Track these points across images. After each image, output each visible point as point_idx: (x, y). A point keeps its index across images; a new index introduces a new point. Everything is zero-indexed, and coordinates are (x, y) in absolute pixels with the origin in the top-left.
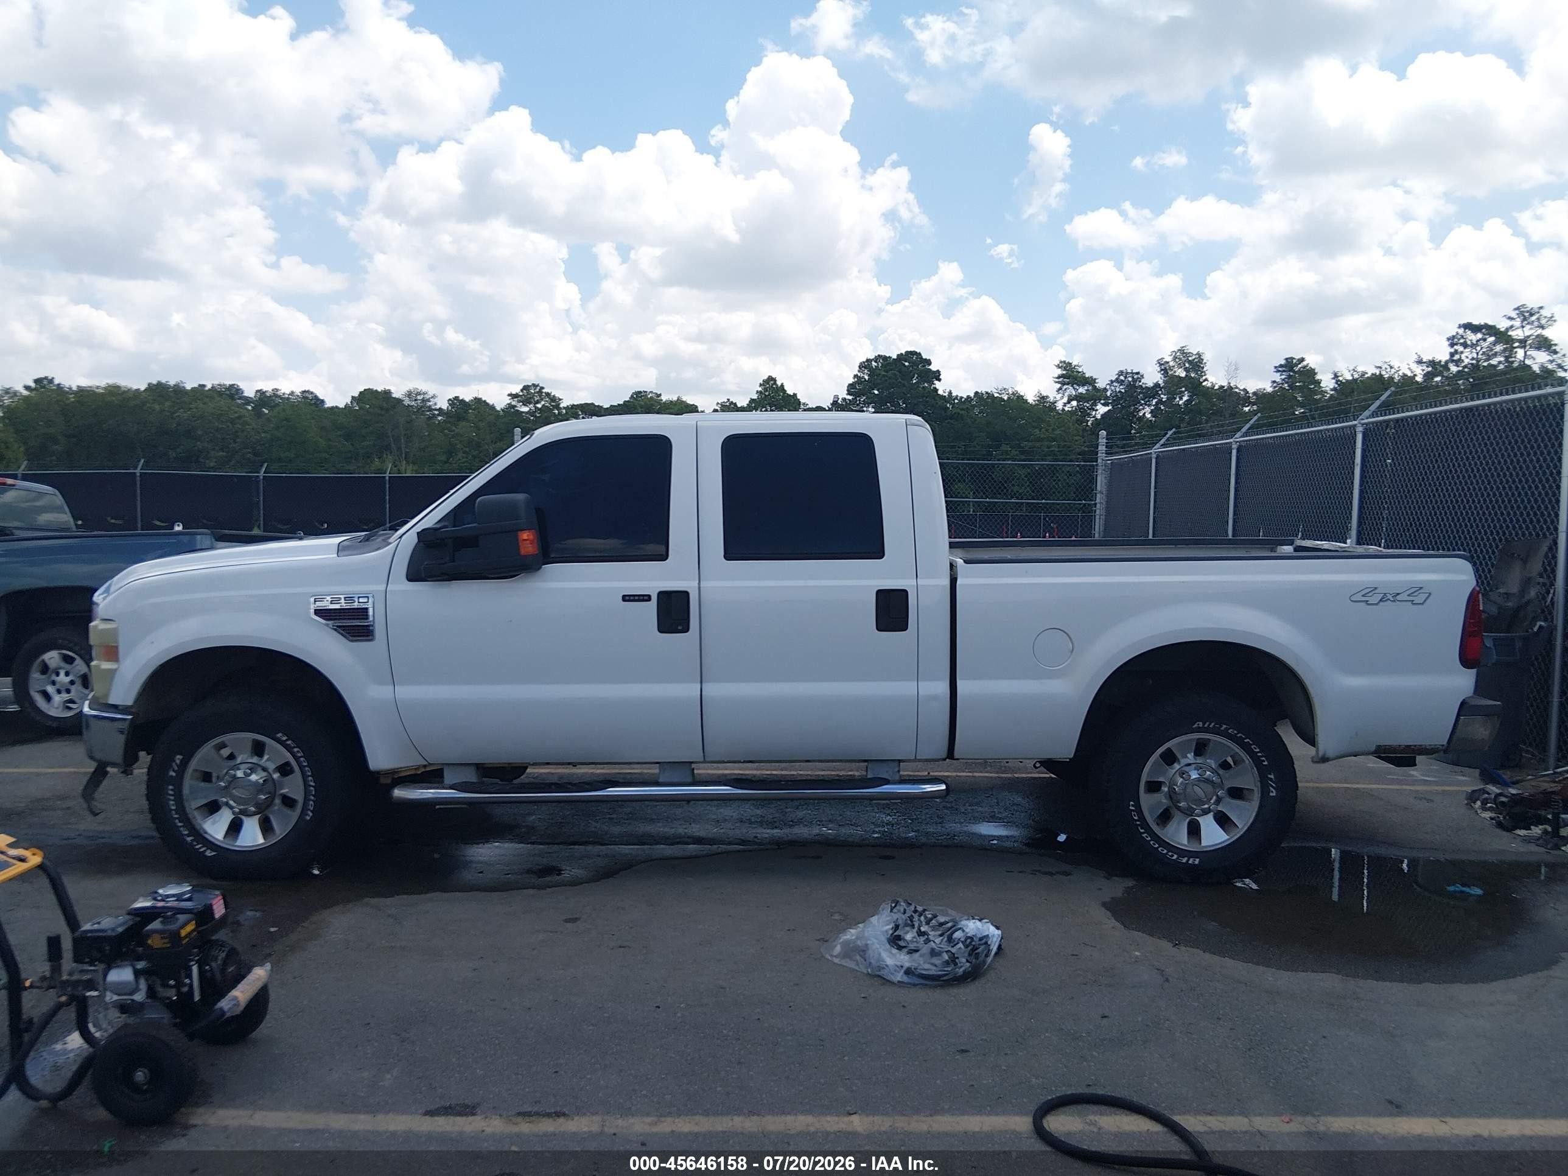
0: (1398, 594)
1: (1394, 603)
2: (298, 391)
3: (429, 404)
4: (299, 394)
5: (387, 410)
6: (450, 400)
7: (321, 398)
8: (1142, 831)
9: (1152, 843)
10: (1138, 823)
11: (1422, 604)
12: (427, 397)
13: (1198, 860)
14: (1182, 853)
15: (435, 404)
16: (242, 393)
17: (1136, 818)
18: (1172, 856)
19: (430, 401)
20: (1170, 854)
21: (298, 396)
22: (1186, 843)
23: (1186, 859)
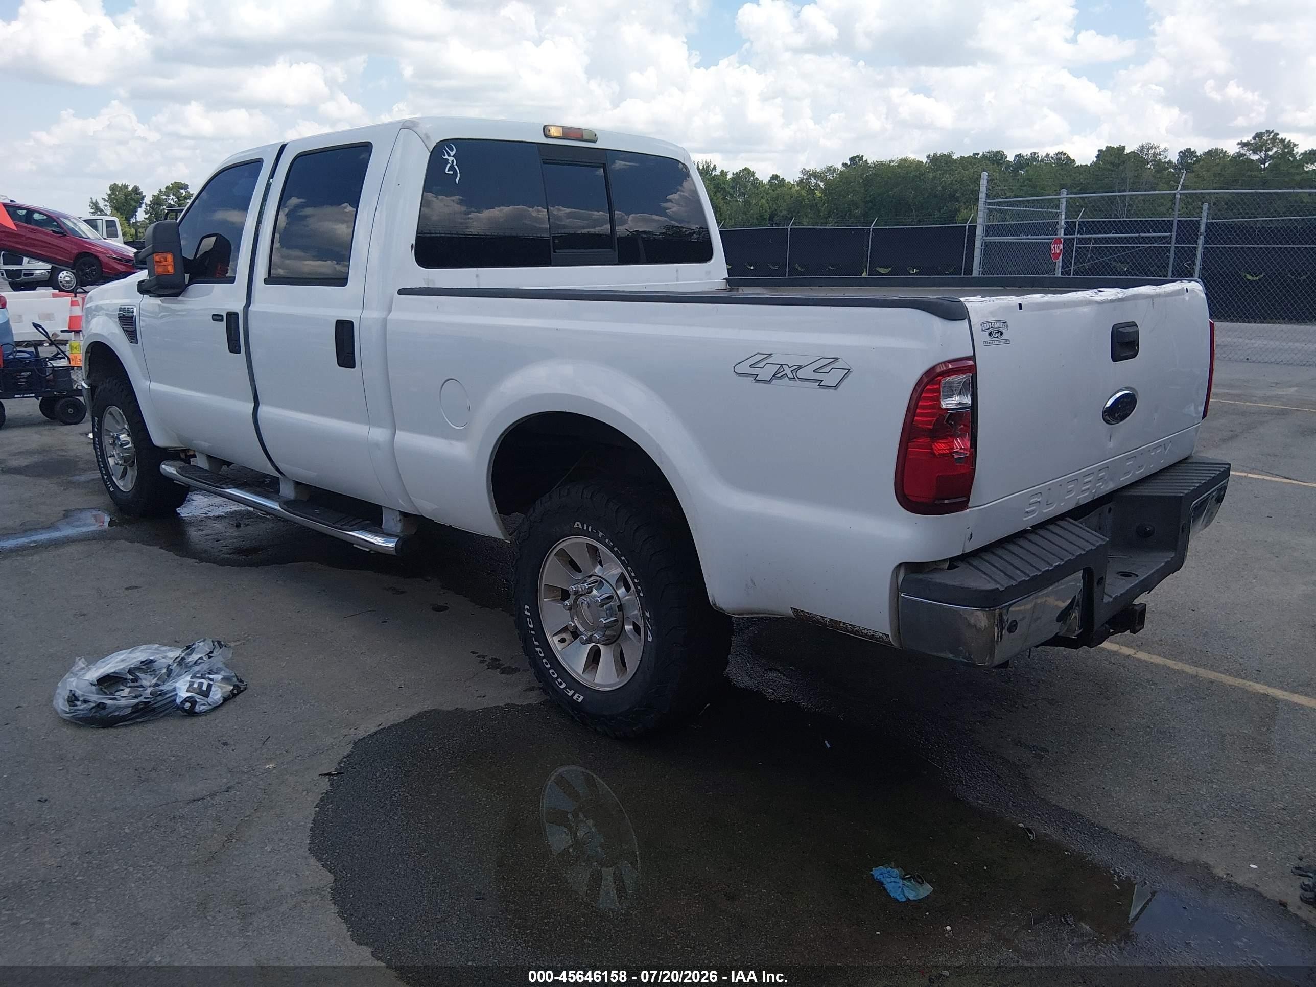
0: (800, 367)
1: (792, 382)
2: (1052, 154)
3: (1159, 157)
4: (1053, 156)
5: (1118, 166)
6: (1181, 152)
7: (1072, 158)
8: (536, 643)
9: (544, 660)
10: (533, 633)
11: (836, 387)
12: (1158, 151)
13: (582, 697)
14: (573, 683)
15: (1166, 157)
16: (1006, 158)
17: (531, 626)
18: (561, 684)
19: (1160, 155)
20: (560, 680)
21: (1052, 157)
22: (581, 672)
23: (573, 692)
